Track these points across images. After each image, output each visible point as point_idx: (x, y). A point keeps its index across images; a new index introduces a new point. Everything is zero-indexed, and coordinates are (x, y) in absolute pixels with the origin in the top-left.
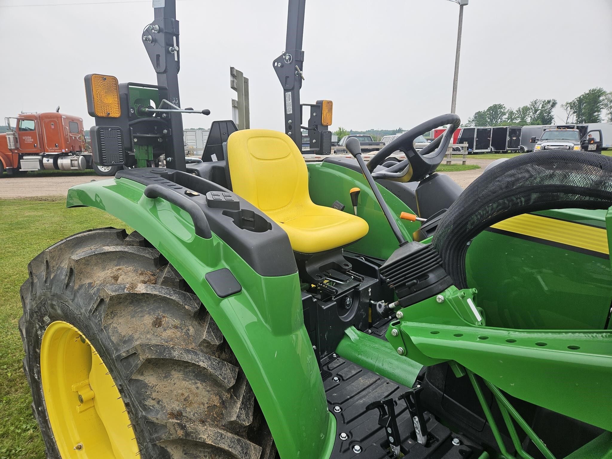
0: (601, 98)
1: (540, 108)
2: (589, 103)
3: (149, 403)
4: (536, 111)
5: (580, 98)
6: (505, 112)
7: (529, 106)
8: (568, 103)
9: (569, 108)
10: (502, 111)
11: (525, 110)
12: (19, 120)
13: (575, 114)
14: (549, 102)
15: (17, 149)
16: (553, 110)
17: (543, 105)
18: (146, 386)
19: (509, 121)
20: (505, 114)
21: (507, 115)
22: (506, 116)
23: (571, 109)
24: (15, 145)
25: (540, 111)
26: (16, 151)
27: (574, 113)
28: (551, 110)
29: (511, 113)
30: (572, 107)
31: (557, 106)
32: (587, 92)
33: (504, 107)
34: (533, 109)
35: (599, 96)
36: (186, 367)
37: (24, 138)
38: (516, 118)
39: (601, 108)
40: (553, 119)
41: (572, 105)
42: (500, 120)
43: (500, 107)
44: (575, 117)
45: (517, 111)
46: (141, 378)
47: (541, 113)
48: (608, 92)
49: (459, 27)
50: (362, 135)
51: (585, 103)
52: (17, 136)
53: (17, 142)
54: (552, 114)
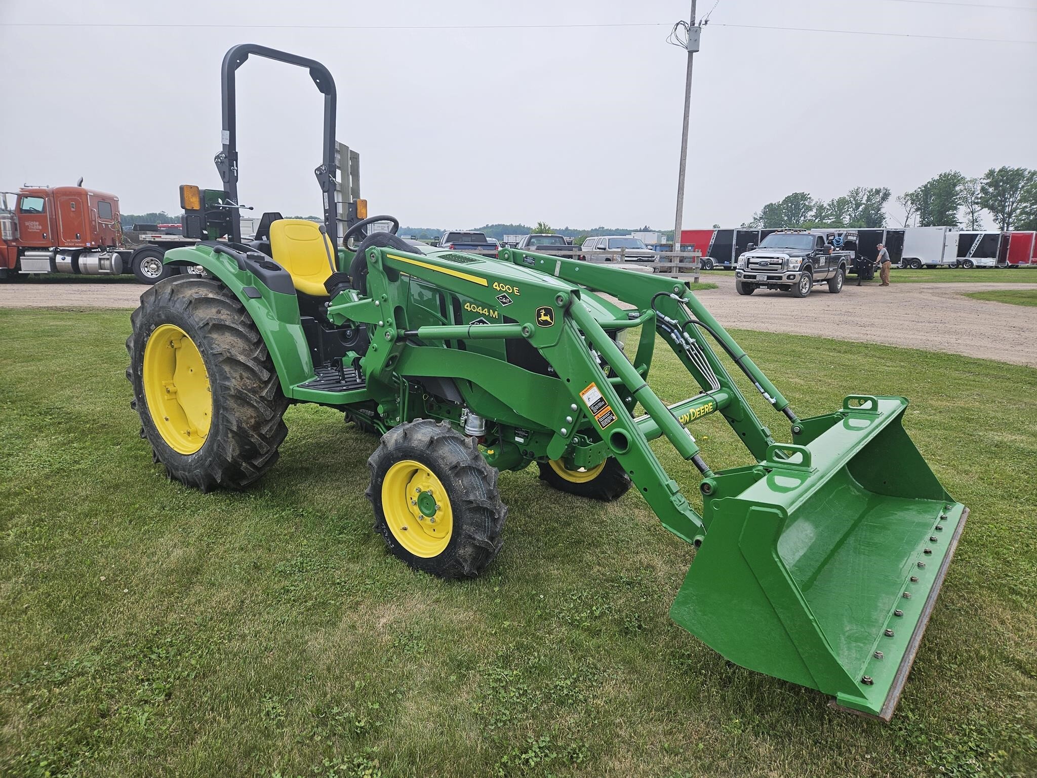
0: (958, 188)
1: (864, 201)
2: (939, 196)
3: (214, 346)
4: (858, 205)
5: (925, 186)
6: (811, 207)
7: (847, 198)
8: (907, 195)
9: (909, 202)
10: (807, 204)
11: (842, 203)
12: (21, 197)
13: (919, 213)
14: (878, 192)
15: (15, 240)
16: (885, 204)
17: (868, 197)
18: (212, 339)
19: (817, 221)
20: (811, 210)
21: (815, 210)
22: (813, 213)
23: (912, 203)
24: (13, 234)
25: (864, 206)
26: (14, 244)
27: (917, 210)
28: (881, 204)
29: (821, 208)
30: (914, 200)
31: (890, 198)
32: (937, 178)
33: (810, 198)
34: (854, 202)
35: (955, 185)
37: (27, 224)
38: (827, 216)
39: (958, 204)
40: (884, 219)
41: (913, 198)
42: (802, 218)
43: (804, 197)
44: (919, 216)
45: (829, 205)
46: (210, 335)
47: (866, 208)
48: (968, 179)
49: (687, 83)
50: (550, 235)
51: (934, 195)
52: (17, 221)
53: (16, 230)
54: (883, 211)
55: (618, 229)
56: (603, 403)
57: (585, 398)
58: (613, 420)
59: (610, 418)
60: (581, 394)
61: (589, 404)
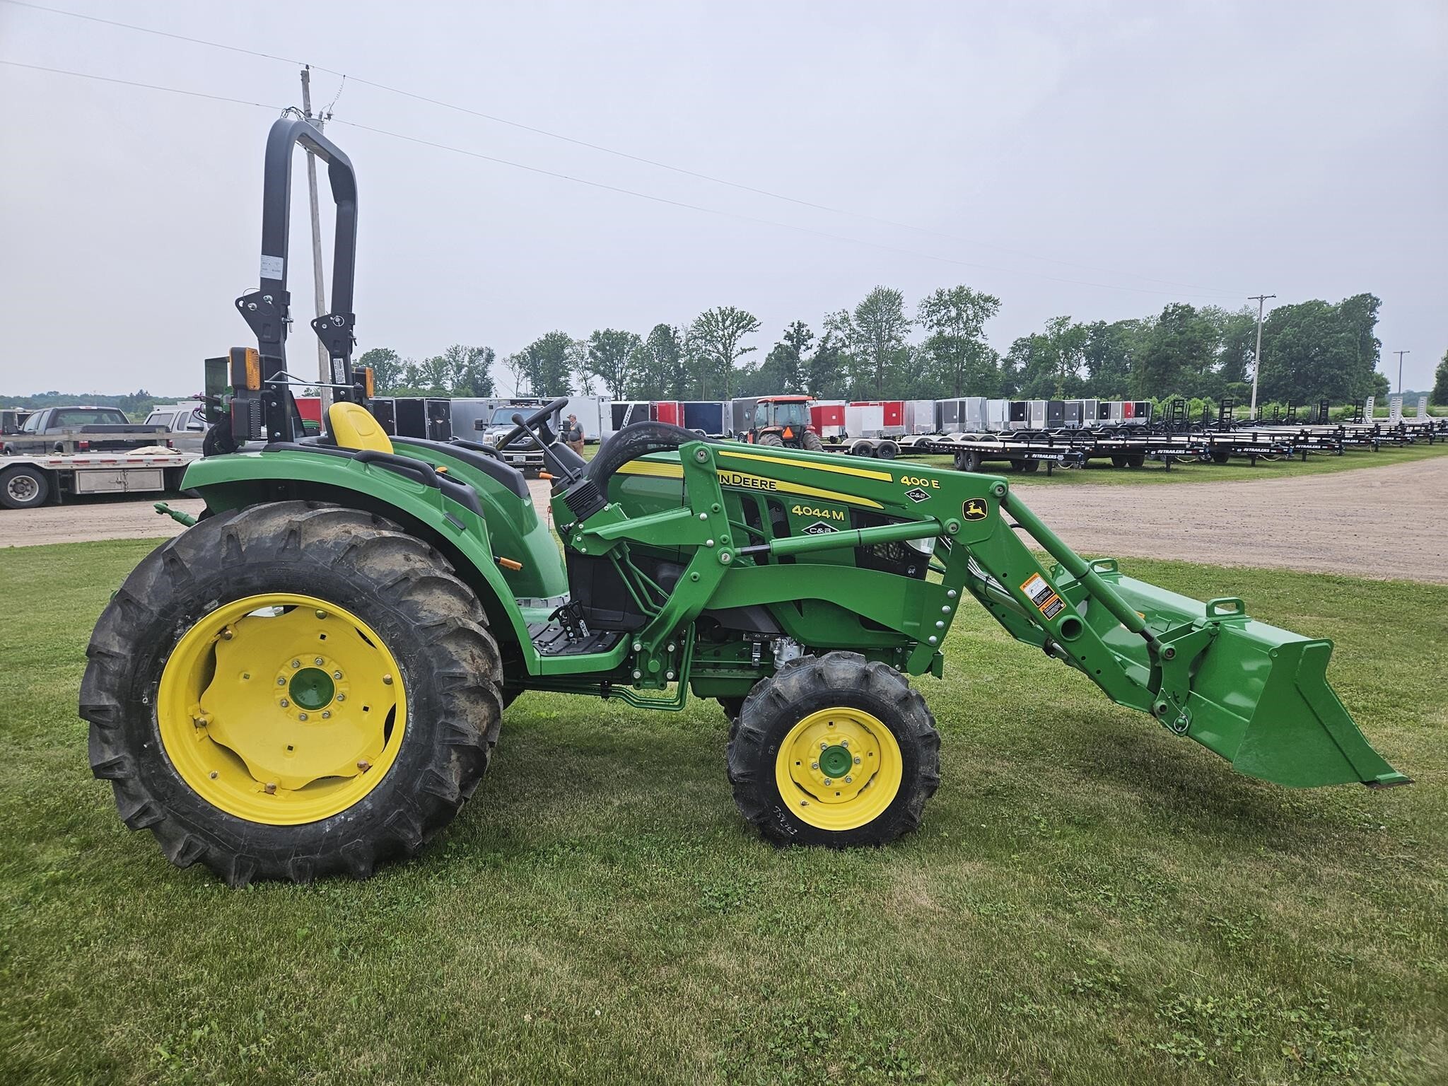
0: (566, 351)
1: (466, 363)
2: (549, 359)
3: (422, 614)
4: (460, 368)
5: (532, 347)
6: (399, 368)
7: (444, 357)
8: (513, 357)
9: (517, 366)
10: (393, 363)
11: (439, 365)
13: (529, 379)
14: (480, 352)
16: (490, 367)
17: (470, 358)
18: (417, 603)
19: (410, 386)
20: (400, 372)
21: (405, 372)
22: (403, 376)
23: (520, 367)
25: (466, 368)
27: (527, 375)
28: (486, 367)
29: (413, 370)
30: (521, 364)
31: (495, 360)
32: (543, 338)
33: (396, 356)
34: (454, 364)
35: (563, 348)
36: (443, 585)
38: (423, 381)
39: (569, 370)
40: (493, 385)
41: (520, 361)
42: (391, 383)
43: (388, 355)
44: (529, 383)
45: (423, 366)
46: (410, 598)
47: (470, 372)
48: (575, 341)
50: (95, 408)
51: (542, 358)
54: (489, 375)
55: (86, 395)
56: (1049, 592)
57: (1026, 591)
58: (1061, 607)
59: (1057, 607)
60: (1021, 587)
61: (1031, 597)
